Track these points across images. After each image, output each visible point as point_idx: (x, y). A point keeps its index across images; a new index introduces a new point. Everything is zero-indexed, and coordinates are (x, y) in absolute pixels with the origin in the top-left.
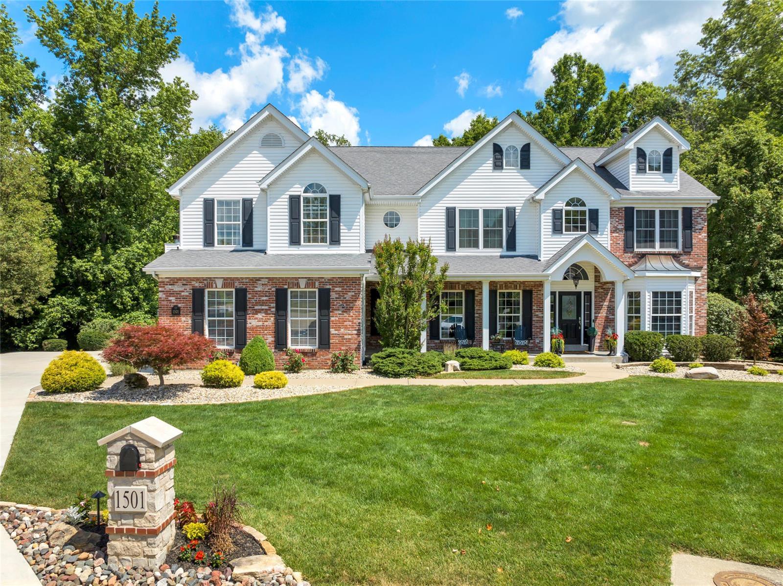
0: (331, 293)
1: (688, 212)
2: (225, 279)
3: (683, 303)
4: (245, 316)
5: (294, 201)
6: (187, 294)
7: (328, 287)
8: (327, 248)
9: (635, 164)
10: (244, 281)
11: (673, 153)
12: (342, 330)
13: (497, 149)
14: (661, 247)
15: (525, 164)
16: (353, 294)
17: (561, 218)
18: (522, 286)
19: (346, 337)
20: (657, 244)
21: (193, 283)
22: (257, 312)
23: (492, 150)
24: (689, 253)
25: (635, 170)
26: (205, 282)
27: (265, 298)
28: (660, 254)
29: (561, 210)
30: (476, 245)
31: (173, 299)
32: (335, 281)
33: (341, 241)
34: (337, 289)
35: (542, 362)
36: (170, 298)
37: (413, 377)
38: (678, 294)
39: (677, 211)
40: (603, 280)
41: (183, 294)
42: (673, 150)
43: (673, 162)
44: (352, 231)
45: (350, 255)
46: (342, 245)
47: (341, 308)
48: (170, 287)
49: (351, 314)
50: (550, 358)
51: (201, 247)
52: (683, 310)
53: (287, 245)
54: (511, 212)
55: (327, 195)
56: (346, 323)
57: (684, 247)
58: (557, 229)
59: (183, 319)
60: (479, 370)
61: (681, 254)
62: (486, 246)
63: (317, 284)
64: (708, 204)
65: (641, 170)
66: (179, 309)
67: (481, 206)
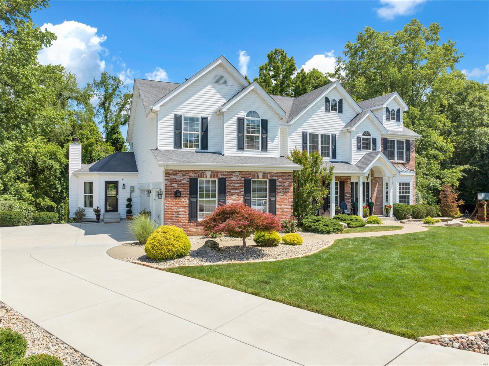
0: (277, 182)
1: (408, 142)
2: (212, 172)
3: (411, 189)
4: (225, 197)
5: (240, 122)
6: (186, 182)
7: (275, 178)
8: (259, 153)
9: (385, 116)
10: (224, 173)
11: (400, 111)
12: (283, 205)
13: (327, 100)
14: (397, 160)
15: (340, 111)
16: (289, 182)
17: (361, 142)
18: (340, 178)
19: (285, 210)
20: (396, 158)
21: (190, 174)
22: (233, 194)
23: (325, 100)
24: (408, 163)
25: (385, 119)
26: (199, 173)
27: (237, 185)
28: (397, 163)
29: (361, 137)
31: (175, 185)
32: (279, 174)
33: (268, 149)
34: (280, 179)
36: (173, 185)
38: (409, 184)
39: (403, 141)
40: (375, 176)
41: (183, 182)
42: (400, 110)
43: (400, 116)
44: (274, 143)
45: (274, 158)
46: (268, 151)
47: (282, 192)
48: (174, 176)
49: (288, 196)
51: (172, 149)
52: (411, 192)
53: (236, 150)
54: (334, 136)
55: (260, 119)
56: (285, 201)
57: (407, 160)
58: (359, 148)
59: (183, 200)
61: (405, 164)
63: (269, 176)
64: (416, 139)
65: (388, 119)
66: (180, 192)
67: (320, 132)
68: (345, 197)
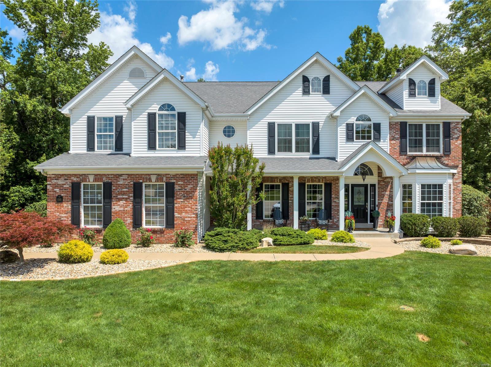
0: (175, 186)
1: (447, 125)
2: (96, 175)
3: (444, 193)
4: (111, 203)
5: (151, 117)
6: (68, 186)
7: (173, 181)
8: (175, 152)
9: (407, 91)
10: (110, 176)
11: (436, 82)
12: (183, 214)
13: (305, 80)
14: (427, 151)
15: (326, 90)
16: (192, 186)
17: (353, 130)
18: (324, 180)
19: (186, 219)
20: (424, 149)
21: (72, 178)
22: (120, 200)
23: (302, 80)
24: (448, 156)
25: (407, 95)
26: (81, 177)
27: (125, 190)
28: (426, 156)
29: (353, 124)
30: (290, 150)
31: (57, 190)
32: (178, 176)
33: (186, 147)
34: (179, 183)
35: (337, 238)
36: (55, 190)
37: (234, 252)
38: (441, 186)
39: (439, 125)
40: (384, 175)
41: (65, 186)
42: (436, 80)
43: (436, 89)
44: (195, 139)
45: (193, 157)
46: (187, 150)
47: (182, 197)
48: (55, 181)
49: (191, 202)
50: (343, 235)
51: (85, 152)
52: (444, 198)
53: (146, 150)
54: (316, 126)
55: (175, 113)
56: (186, 209)
57: (445, 151)
58: (349, 138)
59: (65, 205)
60: (288, 245)
61: (442, 157)
62: (297, 150)
63: (164, 179)
64: (462, 119)
65: (412, 94)
66: (62, 197)
67: (293, 121)
68: (333, 204)
